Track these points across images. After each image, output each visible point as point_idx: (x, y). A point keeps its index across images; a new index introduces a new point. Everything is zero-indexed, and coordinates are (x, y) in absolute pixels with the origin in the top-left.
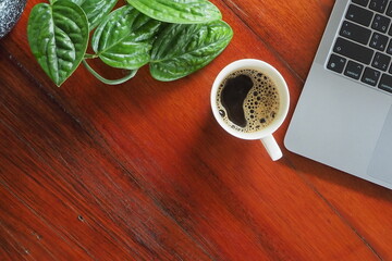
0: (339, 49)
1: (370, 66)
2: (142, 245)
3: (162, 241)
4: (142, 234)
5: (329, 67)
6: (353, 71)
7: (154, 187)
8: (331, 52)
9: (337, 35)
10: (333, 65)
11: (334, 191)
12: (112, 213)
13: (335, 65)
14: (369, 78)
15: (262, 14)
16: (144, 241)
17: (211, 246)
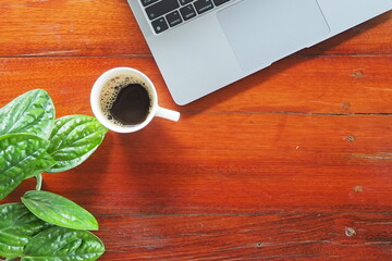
0: (152, 15)
1: (181, 7)
2: (157, 249)
3: (165, 235)
4: (150, 243)
5: (157, 32)
6: (174, 20)
7: (128, 208)
8: (149, 22)
9: (143, 8)
10: (159, 28)
11: (236, 101)
12: (119, 248)
13: (160, 26)
14: (188, 14)
15: (87, 40)
16: (155, 246)
17: (197, 208)
